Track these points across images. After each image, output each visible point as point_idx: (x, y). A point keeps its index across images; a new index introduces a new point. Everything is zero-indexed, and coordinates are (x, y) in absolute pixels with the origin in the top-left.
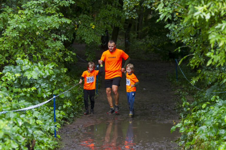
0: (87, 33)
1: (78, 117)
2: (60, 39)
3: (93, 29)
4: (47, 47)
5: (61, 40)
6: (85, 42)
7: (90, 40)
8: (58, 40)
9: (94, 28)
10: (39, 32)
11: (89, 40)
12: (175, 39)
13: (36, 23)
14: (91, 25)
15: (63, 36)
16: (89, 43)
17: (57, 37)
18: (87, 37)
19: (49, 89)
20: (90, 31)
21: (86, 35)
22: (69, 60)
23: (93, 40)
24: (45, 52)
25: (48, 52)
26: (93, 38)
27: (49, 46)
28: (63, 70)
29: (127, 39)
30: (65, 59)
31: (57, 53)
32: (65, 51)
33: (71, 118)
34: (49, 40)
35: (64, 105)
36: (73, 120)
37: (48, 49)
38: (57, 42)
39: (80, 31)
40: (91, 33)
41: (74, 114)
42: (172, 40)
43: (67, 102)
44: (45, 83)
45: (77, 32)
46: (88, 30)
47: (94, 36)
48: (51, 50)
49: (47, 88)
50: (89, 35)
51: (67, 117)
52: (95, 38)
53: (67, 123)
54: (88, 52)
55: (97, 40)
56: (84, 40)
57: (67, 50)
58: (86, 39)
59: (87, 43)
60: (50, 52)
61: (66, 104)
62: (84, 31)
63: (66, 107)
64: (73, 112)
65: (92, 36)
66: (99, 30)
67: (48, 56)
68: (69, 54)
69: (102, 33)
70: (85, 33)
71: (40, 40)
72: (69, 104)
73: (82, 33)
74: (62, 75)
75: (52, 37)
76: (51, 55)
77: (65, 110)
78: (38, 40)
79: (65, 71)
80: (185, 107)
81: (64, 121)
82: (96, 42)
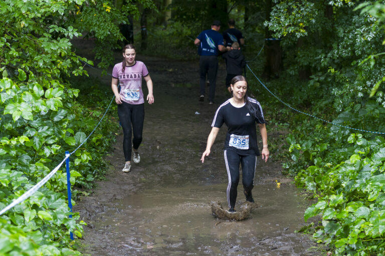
0: (98, 21)
1: (101, 180)
2: (66, 35)
3: (107, 12)
5: (68, 37)
6: (96, 35)
7: (104, 33)
8: (63, 36)
9: (109, 11)
10: (26, 21)
11: (101, 32)
12: (281, 30)
13: (20, 5)
14: (104, 6)
16: (102, 37)
17: (60, 32)
18: (99, 27)
20: (104, 16)
21: (96, 24)
22: (81, 75)
23: (109, 33)
24: (37, 61)
25: (44, 61)
26: (109, 28)
27: (46, 50)
28: (73, 93)
29: (144, 26)
30: (74, 72)
31: (61, 63)
32: (72, 56)
33: (88, 182)
34: (45, 37)
35: (77, 159)
36: (94, 187)
37: (43, 55)
38: (61, 41)
39: (85, 17)
40: (105, 21)
41: (94, 173)
42: (274, 33)
43: (82, 153)
44: (47, 127)
45: (81, 19)
46: (99, 15)
47: (111, 25)
48: (49, 56)
49: (51, 136)
50: (102, 24)
51: (83, 183)
52: (113, 29)
53: (83, 192)
54: (101, 53)
55: (117, 33)
56: (94, 32)
57: (74, 55)
58: (97, 31)
59: (99, 37)
60: (48, 61)
61: (80, 158)
62: (93, 17)
63: (81, 162)
64: (91, 170)
65: (108, 26)
66: (117, 15)
67: (44, 68)
68: (78, 62)
69: (123, 19)
70: (94, 21)
71: (26, 37)
72: (85, 157)
73: (89, 21)
74: (70, 102)
75: (51, 31)
76: (49, 67)
77: (78, 168)
78: (22, 37)
79: (76, 95)
80: (293, 152)
81: (78, 190)
82: (115, 35)
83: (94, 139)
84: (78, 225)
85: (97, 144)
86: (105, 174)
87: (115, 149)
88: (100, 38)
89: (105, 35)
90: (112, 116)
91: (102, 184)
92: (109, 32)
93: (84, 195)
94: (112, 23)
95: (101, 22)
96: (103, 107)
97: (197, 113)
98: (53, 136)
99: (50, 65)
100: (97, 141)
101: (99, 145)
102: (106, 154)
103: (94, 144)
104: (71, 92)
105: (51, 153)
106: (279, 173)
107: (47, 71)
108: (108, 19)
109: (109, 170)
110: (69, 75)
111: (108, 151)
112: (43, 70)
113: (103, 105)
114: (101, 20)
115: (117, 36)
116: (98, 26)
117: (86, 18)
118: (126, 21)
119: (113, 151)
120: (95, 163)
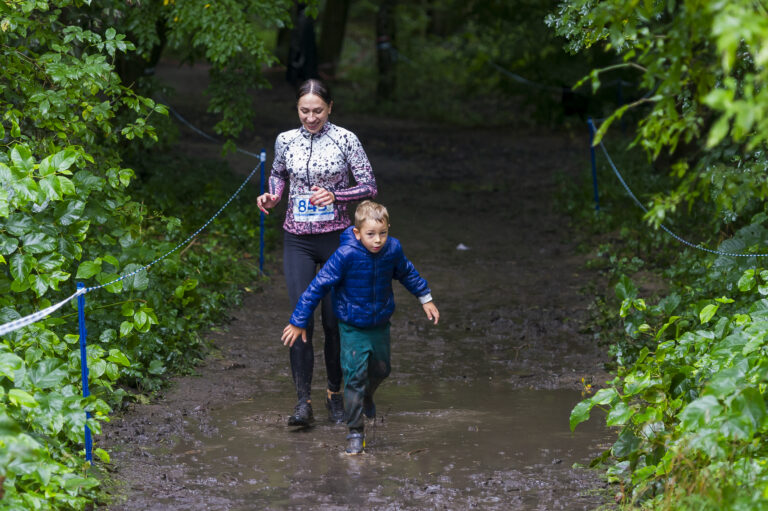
0: (215, 20)
1: (184, 374)
2: (100, 47)
4: (47, 84)
5: (105, 51)
6: (209, 54)
7: (227, 48)
8: (93, 51)
10: (12, 21)
11: (221, 46)
12: (579, 36)
15: (110, 34)
16: (223, 59)
17: (85, 40)
18: (216, 33)
19: (56, 258)
20: (227, 8)
21: (209, 27)
22: (141, 137)
23: (239, 48)
24: (36, 105)
25: (52, 105)
26: (239, 37)
27: (56, 79)
28: (118, 177)
29: (384, 38)
30: (125, 131)
31: (90, 108)
32: (125, 95)
33: (153, 376)
34: (54, 51)
35: (125, 323)
36: (163, 386)
37: (50, 91)
38: (89, 60)
39: (183, 12)
40: (231, 20)
41: (169, 359)
42: (568, 41)
43: (137, 309)
44: (42, 235)
45: (174, 16)
46: (216, 5)
47: (244, 29)
48: (63, 93)
49: (50, 253)
50: (224, 26)
51: (138, 374)
52: (249, 39)
53: (137, 397)
54: (221, 99)
55: (257, 48)
56: (204, 48)
57: (130, 92)
58: (210, 45)
59: (216, 59)
60: (59, 104)
61: (131, 320)
62: (201, 11)
63: (134, 330)
64: (162, 353)
65: (237, 31)
66: (263, 6)
67: (51, 119)
68: (138, 109)
69: (278, 15)
70: (205, 20)
71: (16, 53)
72: (143, 318)
73: (192, 20)
74: (112, 199)
75: (67, 39)
76: (62, 117)
77: (128, 344)
78: (6, 53)
79: (126, 182)
80: (629, 318)
81: (126, 390)
82: (253, 53)
83: (179, 290)
84: (91, 420)
85: (185, 302)
86: (196, 365)
87: (234, 319)
88: (218, 61)
89: (229, 53)
90: (248, 251)
91: (183, 382)
92: (240, 44)
93: (140, 403)
94: (247, 25)
95: (221, 23)
96: (226, 232)
97: (462, 247)
98: (54, 254)
99: (66, 114)
100: (186, 294)
101: (190, 305)
102: (210, 326)
103: (180, 301)
104: (115, 176)
105: (49, 288)
106: (601, 365)
107: (57, 125)
108: (236, 14)
109: (209, 358)
110: (115, 137)
111: (215, 321)
112: (50, 123)
113: (227, 226)
114: (220, 19)
115: (256, 55)
116: (214, 31)
117: (187, 12)
118: (285, 22)
119: (229, 324)
120: (176, 341)
